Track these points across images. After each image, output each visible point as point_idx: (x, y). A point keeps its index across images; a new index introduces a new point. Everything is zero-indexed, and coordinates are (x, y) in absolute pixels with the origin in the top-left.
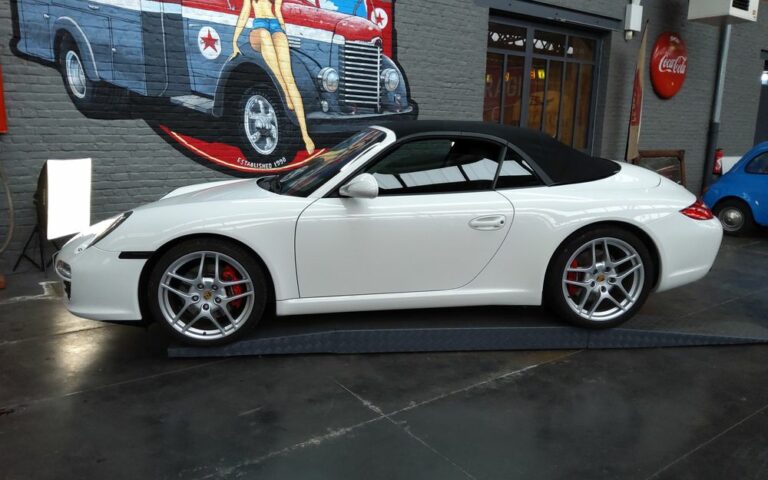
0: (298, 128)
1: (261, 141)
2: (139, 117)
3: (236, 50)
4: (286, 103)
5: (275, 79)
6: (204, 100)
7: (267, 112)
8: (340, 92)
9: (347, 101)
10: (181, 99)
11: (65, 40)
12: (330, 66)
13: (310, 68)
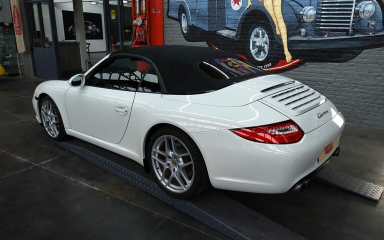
0: (282, 46)
1: (258, 53)
2: (203, 41)
3: (250, 3)
4: (276, 31)
5: (271, 17)
6: (231, 32)
7: (263, 37)
8: (316, 22)
9: (321, 28)
10: (221, 32)
11: (182, 9)
12: (310, 5)
13: (295, 8)
